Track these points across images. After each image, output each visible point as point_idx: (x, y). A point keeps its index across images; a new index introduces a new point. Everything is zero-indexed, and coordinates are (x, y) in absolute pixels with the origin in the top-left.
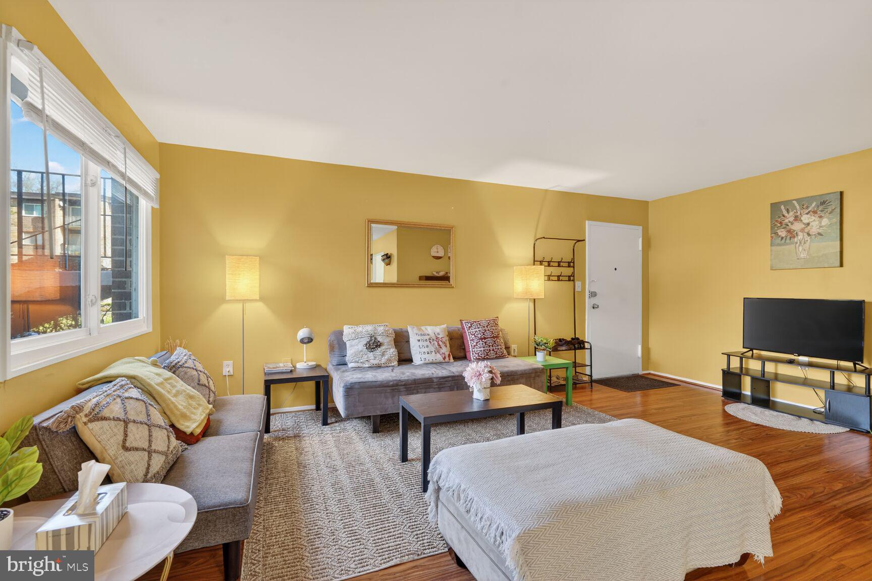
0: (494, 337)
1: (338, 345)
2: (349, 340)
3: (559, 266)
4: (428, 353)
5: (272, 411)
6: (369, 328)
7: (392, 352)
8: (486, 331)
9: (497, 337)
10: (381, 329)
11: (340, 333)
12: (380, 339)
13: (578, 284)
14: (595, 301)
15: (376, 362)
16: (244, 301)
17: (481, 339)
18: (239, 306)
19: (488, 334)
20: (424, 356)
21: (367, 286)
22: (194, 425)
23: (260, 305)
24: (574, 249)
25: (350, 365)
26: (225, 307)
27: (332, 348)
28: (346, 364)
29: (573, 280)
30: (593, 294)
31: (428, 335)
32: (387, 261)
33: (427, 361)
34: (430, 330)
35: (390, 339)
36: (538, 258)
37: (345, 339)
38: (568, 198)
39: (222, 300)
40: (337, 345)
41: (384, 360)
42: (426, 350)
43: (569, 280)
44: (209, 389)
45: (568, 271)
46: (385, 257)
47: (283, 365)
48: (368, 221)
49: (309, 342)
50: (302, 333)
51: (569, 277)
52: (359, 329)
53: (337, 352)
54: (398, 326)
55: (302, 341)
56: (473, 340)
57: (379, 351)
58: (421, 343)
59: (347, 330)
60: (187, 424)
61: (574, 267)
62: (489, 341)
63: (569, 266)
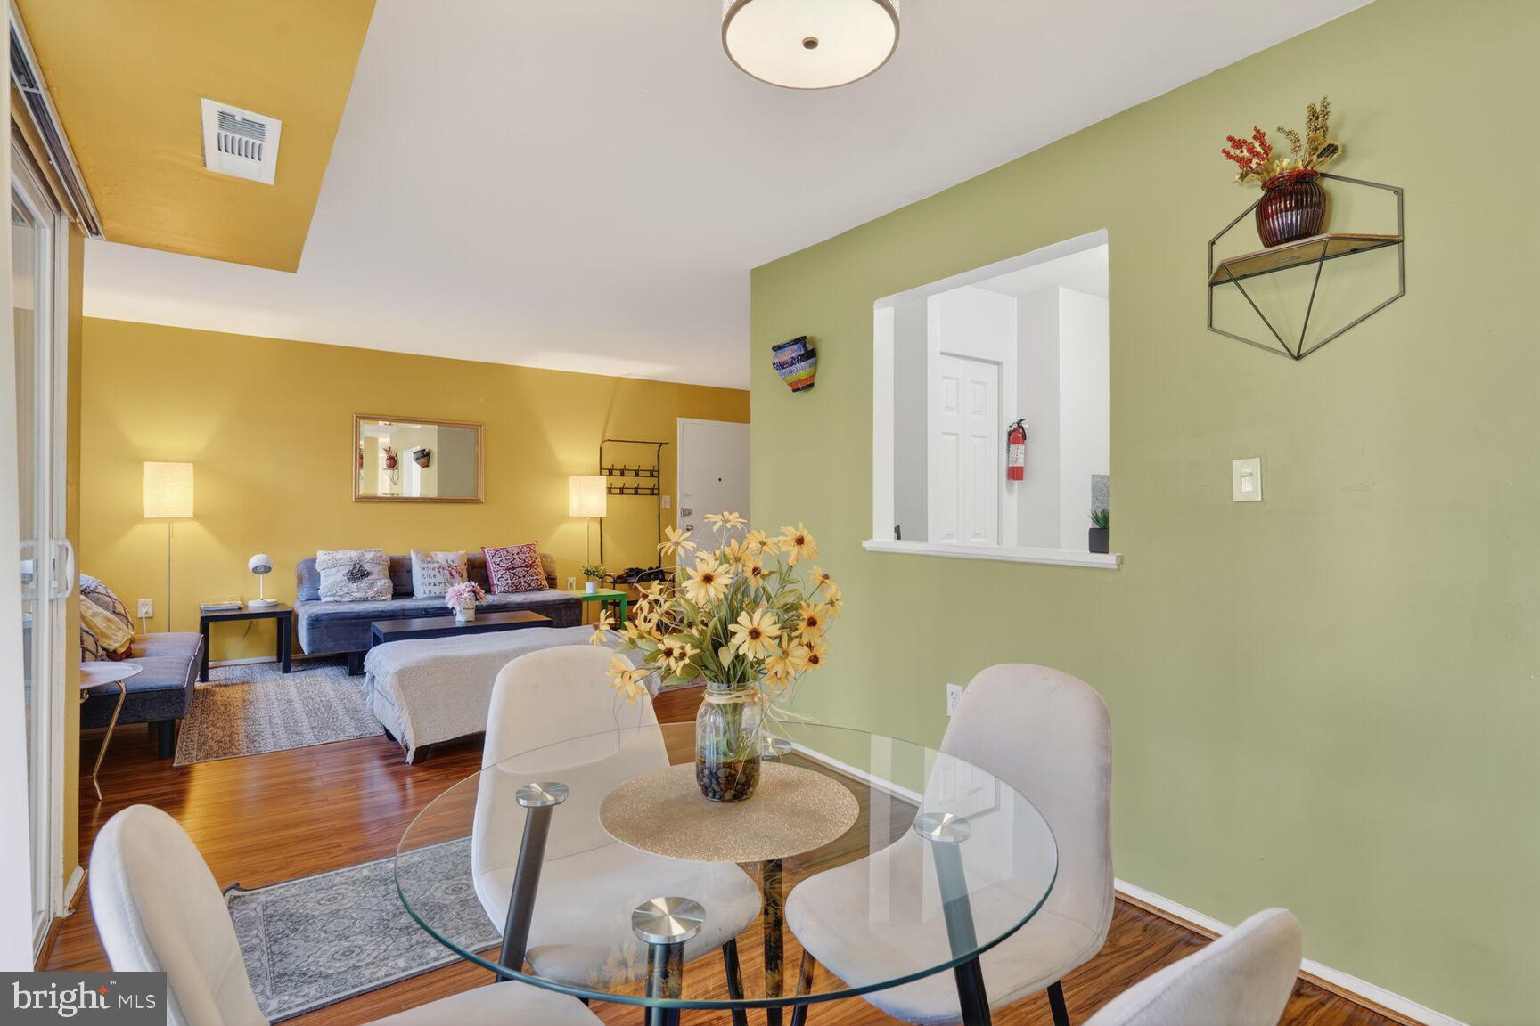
0: (526, 566)
1: (309, 575)
2: (324, 569)
3: (637, 475)
4: (435, 585)
5: (211, 664)
6: (353, 554)
7: (384, 583)
8: (514, 559)
9: (531, 566)
10: (370, 555)
11: (314, 560)
12: (367, 567)
13: (666, 499)
14: (688, 520)
15: (358, 595)
16: (170, 521)
17: (508, 569)
18: (164, 527)
19: (518, 563)
20: (428, 589)
21: (355, 501)
22: (117, 645)
23: (195, 526)
24: (658, 455)
25: (323, 600)
26: (139, 529)
27: (300, 581)
28: (318, 599)
29: (658, 494)
30: (687, 512)
31: (438, 562)
32: (424, 460)
33: (433, 594)
34: (441, 557)
35: (381, 567)
36: (607, 465)
37: (318, 567)
38: (651, 388)
39: (138, 517)
40: (307, 576)
41: (371, 593)
42: (432, 581)
43: (652, 494)
44: (127, 619)
45: (650, 483)
46: (420, 454)
47: (225, 599)
48: (357, 417)
49: (266, 572)
50: (256, 560)
51: (652, 489)
52: (340, 555)
53: (306, 585)
54: (397, 553)
55: (255, 570)
56: (497, 571)
57: (364, 583)
58: (425, 572)
59: (321, 556)
60: (111, 642)
61: (658, 477)
62: (521, 572)
63: (652, 476)
